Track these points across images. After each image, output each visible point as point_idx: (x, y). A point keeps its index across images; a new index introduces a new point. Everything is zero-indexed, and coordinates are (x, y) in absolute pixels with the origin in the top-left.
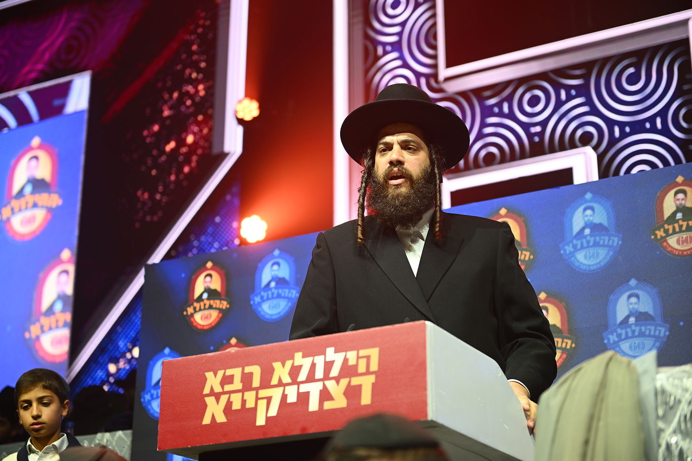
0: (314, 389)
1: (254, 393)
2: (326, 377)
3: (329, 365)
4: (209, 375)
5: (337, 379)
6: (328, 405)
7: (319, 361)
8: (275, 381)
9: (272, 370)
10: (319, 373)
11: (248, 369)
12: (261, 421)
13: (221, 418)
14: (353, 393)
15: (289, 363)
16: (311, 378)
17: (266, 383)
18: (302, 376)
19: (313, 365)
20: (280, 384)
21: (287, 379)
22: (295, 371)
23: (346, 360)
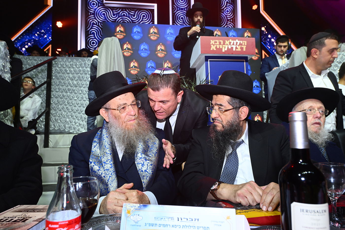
0: (234, 47)
1: (222, 46)
2: (236, 45)
3: (237, 43)
4: (211, 41)
5: (239, 46)
6: (237, 50)
7: (235, 42)
8: (226, 44)
9: (225, 42)
10: (235, 44)
11: (220, 41)
12: (223, 51)
13: (215, 49)
14: (242, 48)
15: (229, 41)
16: (233, 44)
17: (224, 44)
18: (232, 44)
19: (234, 42)
20: (227, 45)
21: (228, 44)
22: (230, 43)
23: (240, 42)
